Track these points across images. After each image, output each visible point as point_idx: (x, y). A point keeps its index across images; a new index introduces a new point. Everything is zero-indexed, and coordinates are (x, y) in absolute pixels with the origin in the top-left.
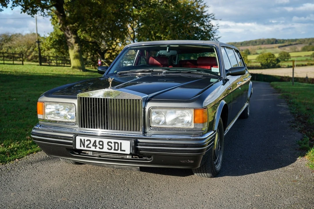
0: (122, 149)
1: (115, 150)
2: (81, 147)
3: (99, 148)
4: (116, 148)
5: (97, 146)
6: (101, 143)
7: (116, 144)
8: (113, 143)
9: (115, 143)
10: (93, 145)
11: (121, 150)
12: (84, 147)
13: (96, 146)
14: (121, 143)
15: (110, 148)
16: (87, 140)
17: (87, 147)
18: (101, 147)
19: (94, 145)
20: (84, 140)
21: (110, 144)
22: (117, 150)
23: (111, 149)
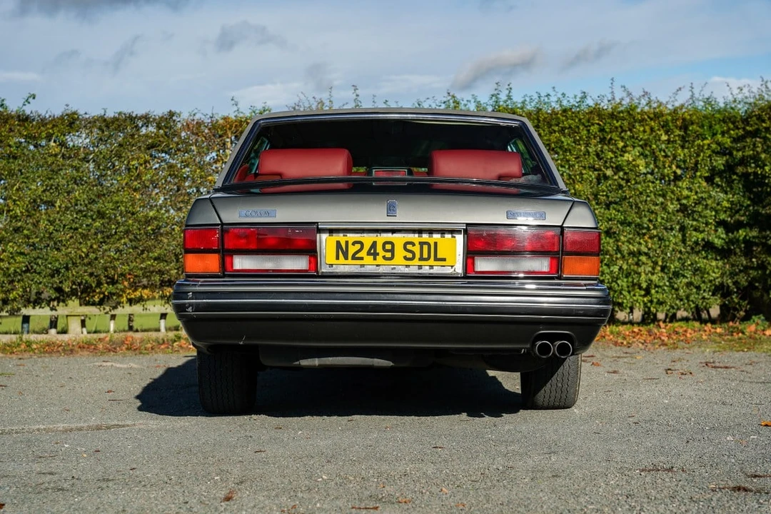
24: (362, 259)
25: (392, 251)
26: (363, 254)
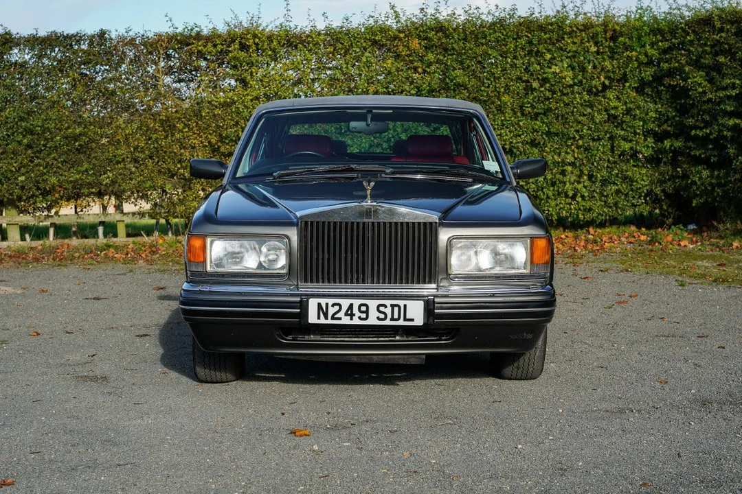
0: (407, 317)
1: (393, 319)
2: (319, 318)
3: (360, 318)
4: (396, 316)
5: (354, 315)
6: (363, 308)
7: (396, 309)
8: (389, 306)
9: (393, 306)
10: (346, 314)
11: (405, 319)
12: (326, 318)
13: (352, 315)
14: (405, 306)
15: (382, 316)
16: (333, 305)
17: (333, 318)
18: (364, 316)
19: (349, 312)
20: (327, 304)
21: (382, 309)
22: (398, 319)
23: (384, 319)
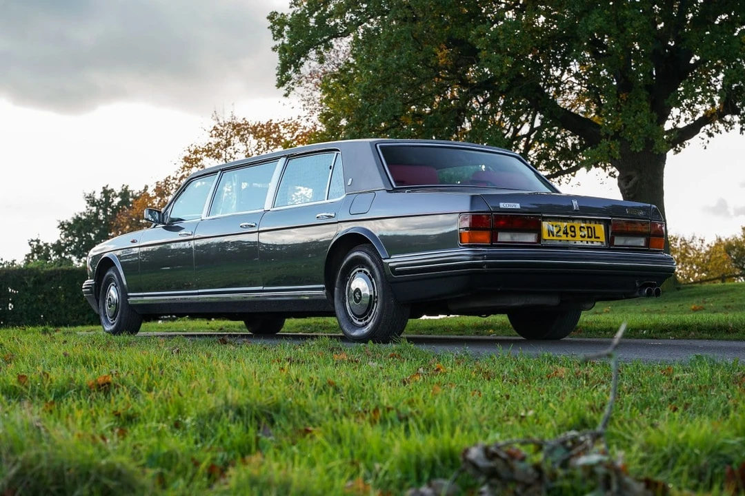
24: (560, 236)
25: (574, 232)
26: (561, 233)
